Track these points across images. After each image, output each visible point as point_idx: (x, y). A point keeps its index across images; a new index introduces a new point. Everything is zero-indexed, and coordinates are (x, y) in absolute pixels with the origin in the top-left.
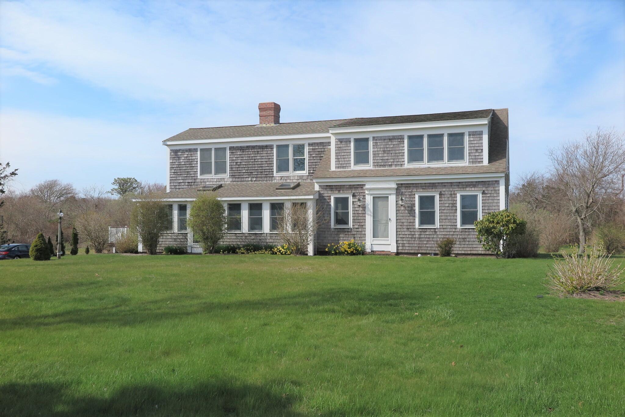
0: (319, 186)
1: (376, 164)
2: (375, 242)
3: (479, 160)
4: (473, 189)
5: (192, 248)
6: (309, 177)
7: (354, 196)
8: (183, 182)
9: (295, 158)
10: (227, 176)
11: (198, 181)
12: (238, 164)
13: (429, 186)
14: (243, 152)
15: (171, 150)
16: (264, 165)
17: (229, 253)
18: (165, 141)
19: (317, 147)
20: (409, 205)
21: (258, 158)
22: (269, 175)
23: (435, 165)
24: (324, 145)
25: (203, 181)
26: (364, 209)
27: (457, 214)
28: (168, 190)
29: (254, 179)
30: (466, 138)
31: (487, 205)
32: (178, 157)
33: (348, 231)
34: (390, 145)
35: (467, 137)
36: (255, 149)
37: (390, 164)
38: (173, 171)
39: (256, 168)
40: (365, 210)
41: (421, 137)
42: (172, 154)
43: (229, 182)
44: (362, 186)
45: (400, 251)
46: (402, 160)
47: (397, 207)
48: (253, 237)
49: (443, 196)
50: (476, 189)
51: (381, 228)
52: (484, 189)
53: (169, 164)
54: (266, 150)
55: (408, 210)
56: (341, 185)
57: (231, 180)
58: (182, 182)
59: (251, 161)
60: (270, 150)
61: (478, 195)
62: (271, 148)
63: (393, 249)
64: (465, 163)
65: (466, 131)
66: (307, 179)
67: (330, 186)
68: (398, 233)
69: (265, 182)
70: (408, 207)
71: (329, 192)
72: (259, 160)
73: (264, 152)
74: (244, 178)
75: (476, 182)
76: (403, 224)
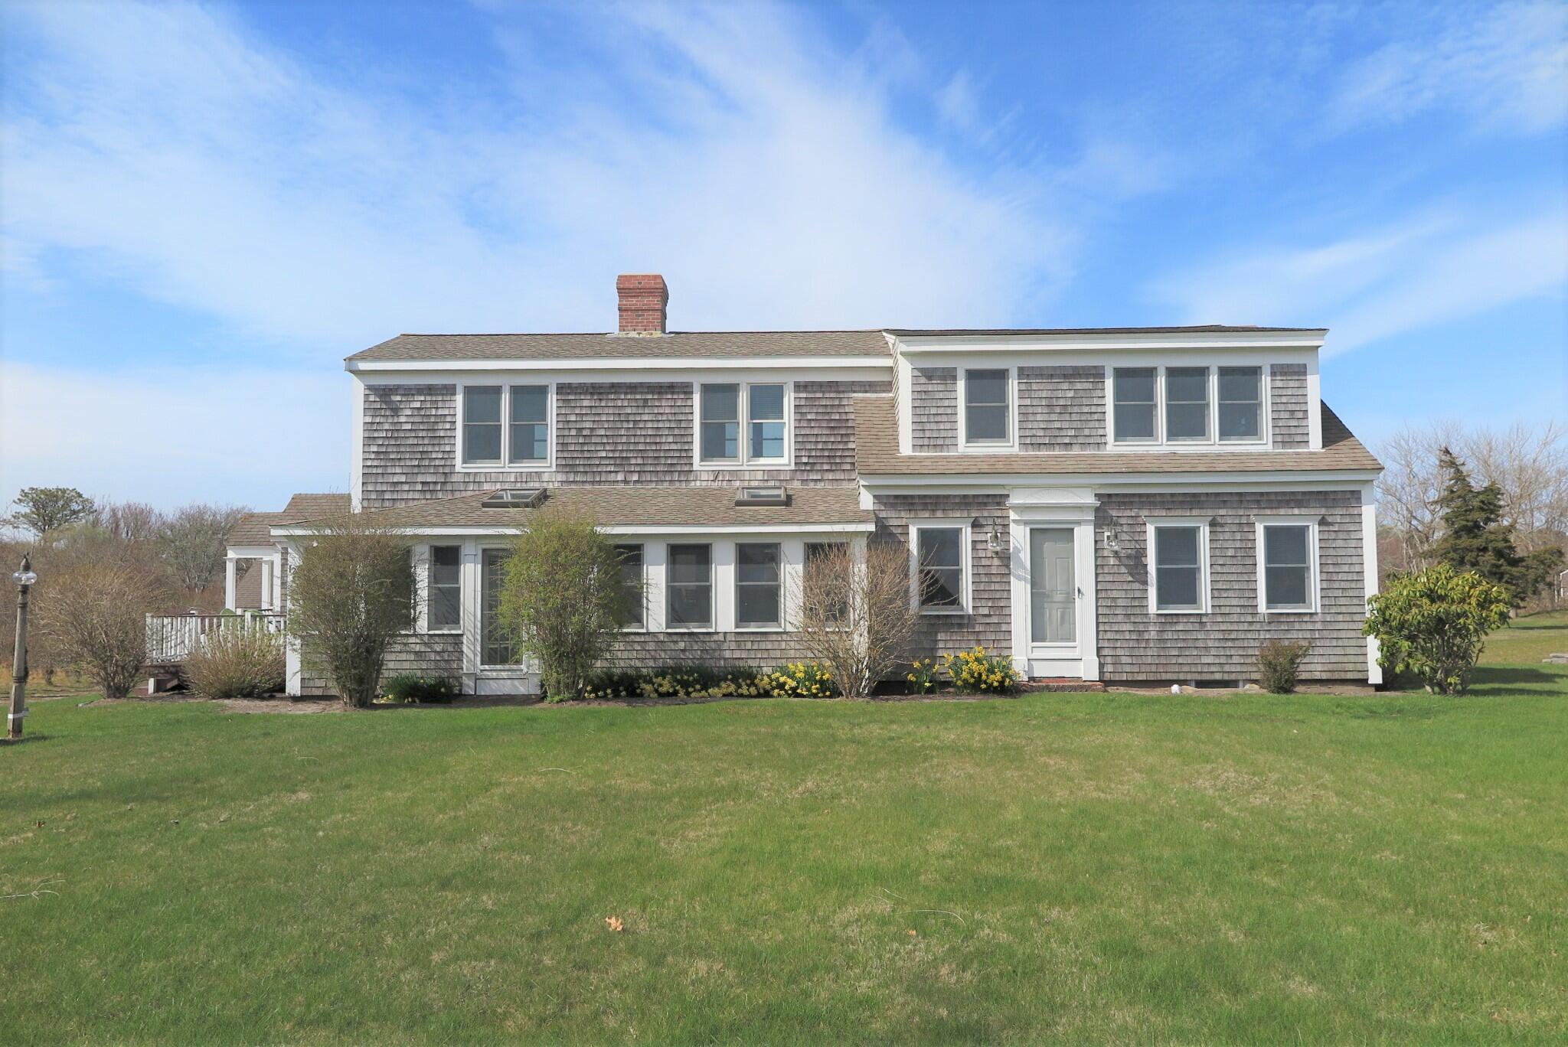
0: (875, 496)
1: (1029, 441)
2: (1037, 654)
3: (1298, 438)
4: (1296, 511)
5: (476, 679)
6: (799, 475)
7: (976, 525)
8: (406, 483)
9: (754, 421)
10: (551, 467)
11: (454, 478)
12: (585, 433)
13: (1182, 502)
14: (600, 400)
15: (369, 388)
16: (664, 437)
17: (616, 695)
18: (350, 359)
19: (820, 395)
20: (1129, 551)
21: (645, 418)
22: (678, 466)
23: (1187, 447)
24: (841, 389)
25: (475, 480)
26: (1005, 561)
27: (1255, 576)
28: (357, 507)
29: (635, 477)
30: (1266, 382)
31: (1332, 552)
32: (392, 409)
33: (962, 623)
34: (1066, 391)
35: (1269, 379)
36: (635, 393)
37: (1067, 440)
38: (376, 450)
39: (641, 447)
40: (1008, 566)
41: (1150, 373)
42: (372, 398)
43: (556, 484)
44: (999, 500)
45: (1107, 677)
46: (1101, 432)
47: (1096, 558)
48: (682, 645)
49: (1219, 529)
50: (1304, 511)
51: (1053, 613)
52: (1323, 511)
53: (361, 428)
54: (669, 396)
55: (1126, 566)
56: (938, 496)
57: (560, 477)
58: (402, 483)
59: (625, 425)
60: (682, 396)
61: (1308, 526)
62: (685, 393)
63: (1088, 670)
64: (1262, 445)
65: (1265, 362)
66: (792, 479)
67: (905, 497)
68: (1101, 628)
69: (666, 485)
70: (1128, 557)
71: (903, 514)
72: (650, 425)
73: (664, 401)
74: (603, 474)
75: (1304, 493)
76: (1116, 603)
